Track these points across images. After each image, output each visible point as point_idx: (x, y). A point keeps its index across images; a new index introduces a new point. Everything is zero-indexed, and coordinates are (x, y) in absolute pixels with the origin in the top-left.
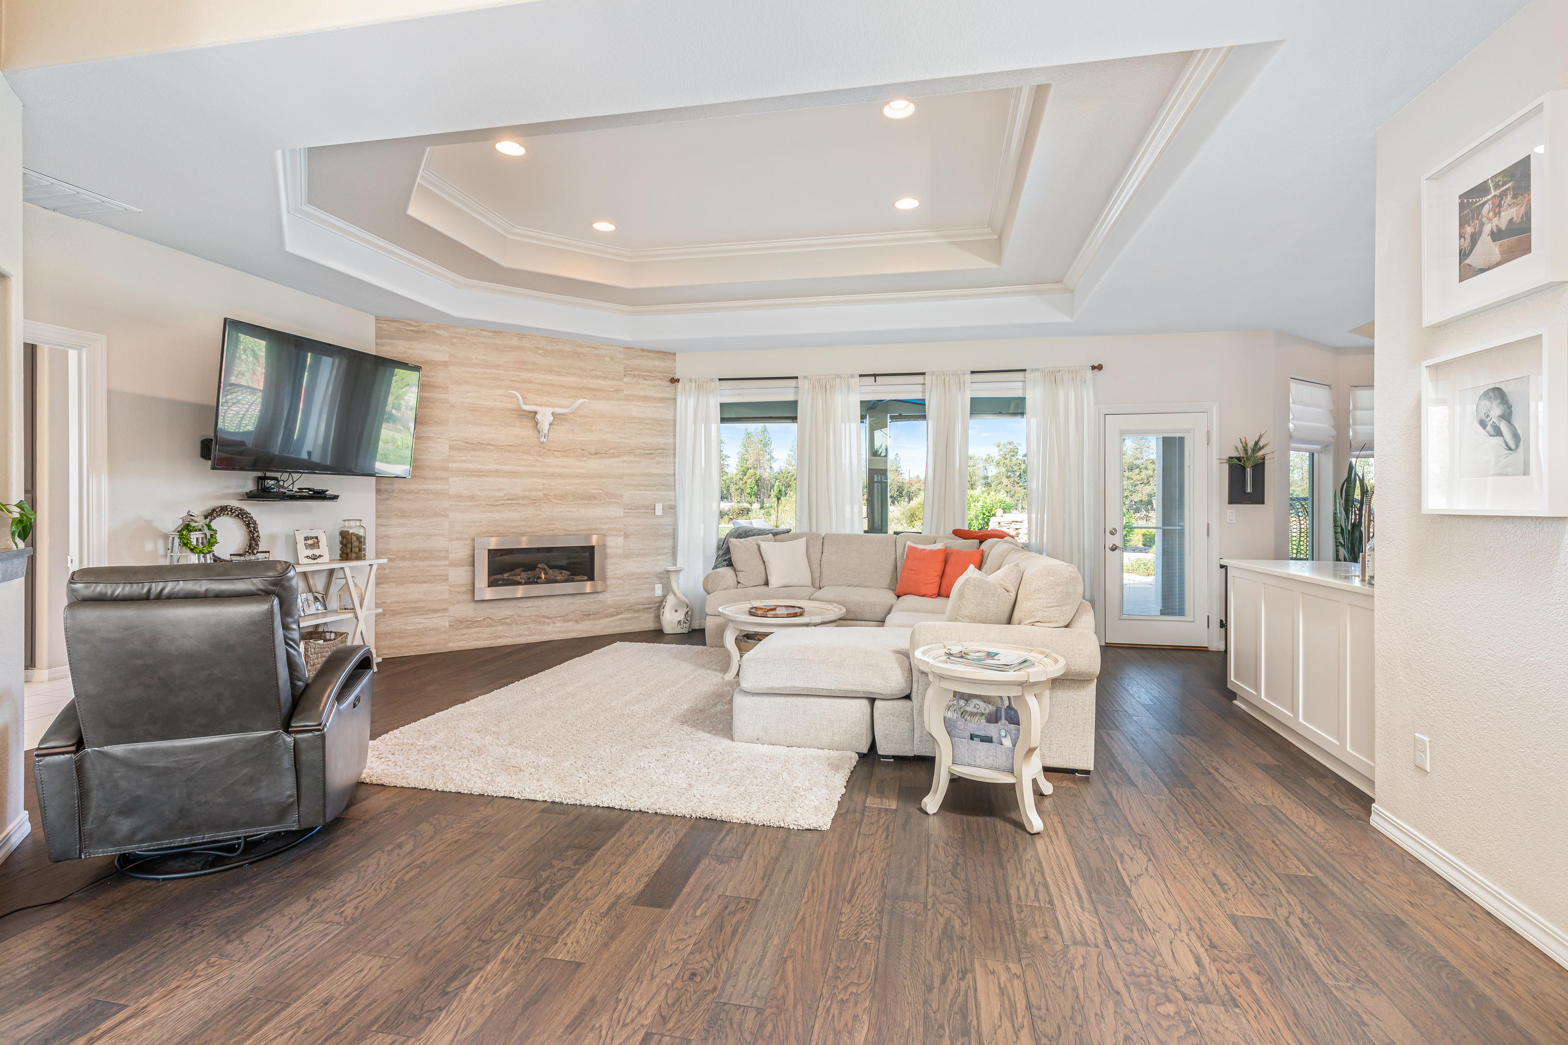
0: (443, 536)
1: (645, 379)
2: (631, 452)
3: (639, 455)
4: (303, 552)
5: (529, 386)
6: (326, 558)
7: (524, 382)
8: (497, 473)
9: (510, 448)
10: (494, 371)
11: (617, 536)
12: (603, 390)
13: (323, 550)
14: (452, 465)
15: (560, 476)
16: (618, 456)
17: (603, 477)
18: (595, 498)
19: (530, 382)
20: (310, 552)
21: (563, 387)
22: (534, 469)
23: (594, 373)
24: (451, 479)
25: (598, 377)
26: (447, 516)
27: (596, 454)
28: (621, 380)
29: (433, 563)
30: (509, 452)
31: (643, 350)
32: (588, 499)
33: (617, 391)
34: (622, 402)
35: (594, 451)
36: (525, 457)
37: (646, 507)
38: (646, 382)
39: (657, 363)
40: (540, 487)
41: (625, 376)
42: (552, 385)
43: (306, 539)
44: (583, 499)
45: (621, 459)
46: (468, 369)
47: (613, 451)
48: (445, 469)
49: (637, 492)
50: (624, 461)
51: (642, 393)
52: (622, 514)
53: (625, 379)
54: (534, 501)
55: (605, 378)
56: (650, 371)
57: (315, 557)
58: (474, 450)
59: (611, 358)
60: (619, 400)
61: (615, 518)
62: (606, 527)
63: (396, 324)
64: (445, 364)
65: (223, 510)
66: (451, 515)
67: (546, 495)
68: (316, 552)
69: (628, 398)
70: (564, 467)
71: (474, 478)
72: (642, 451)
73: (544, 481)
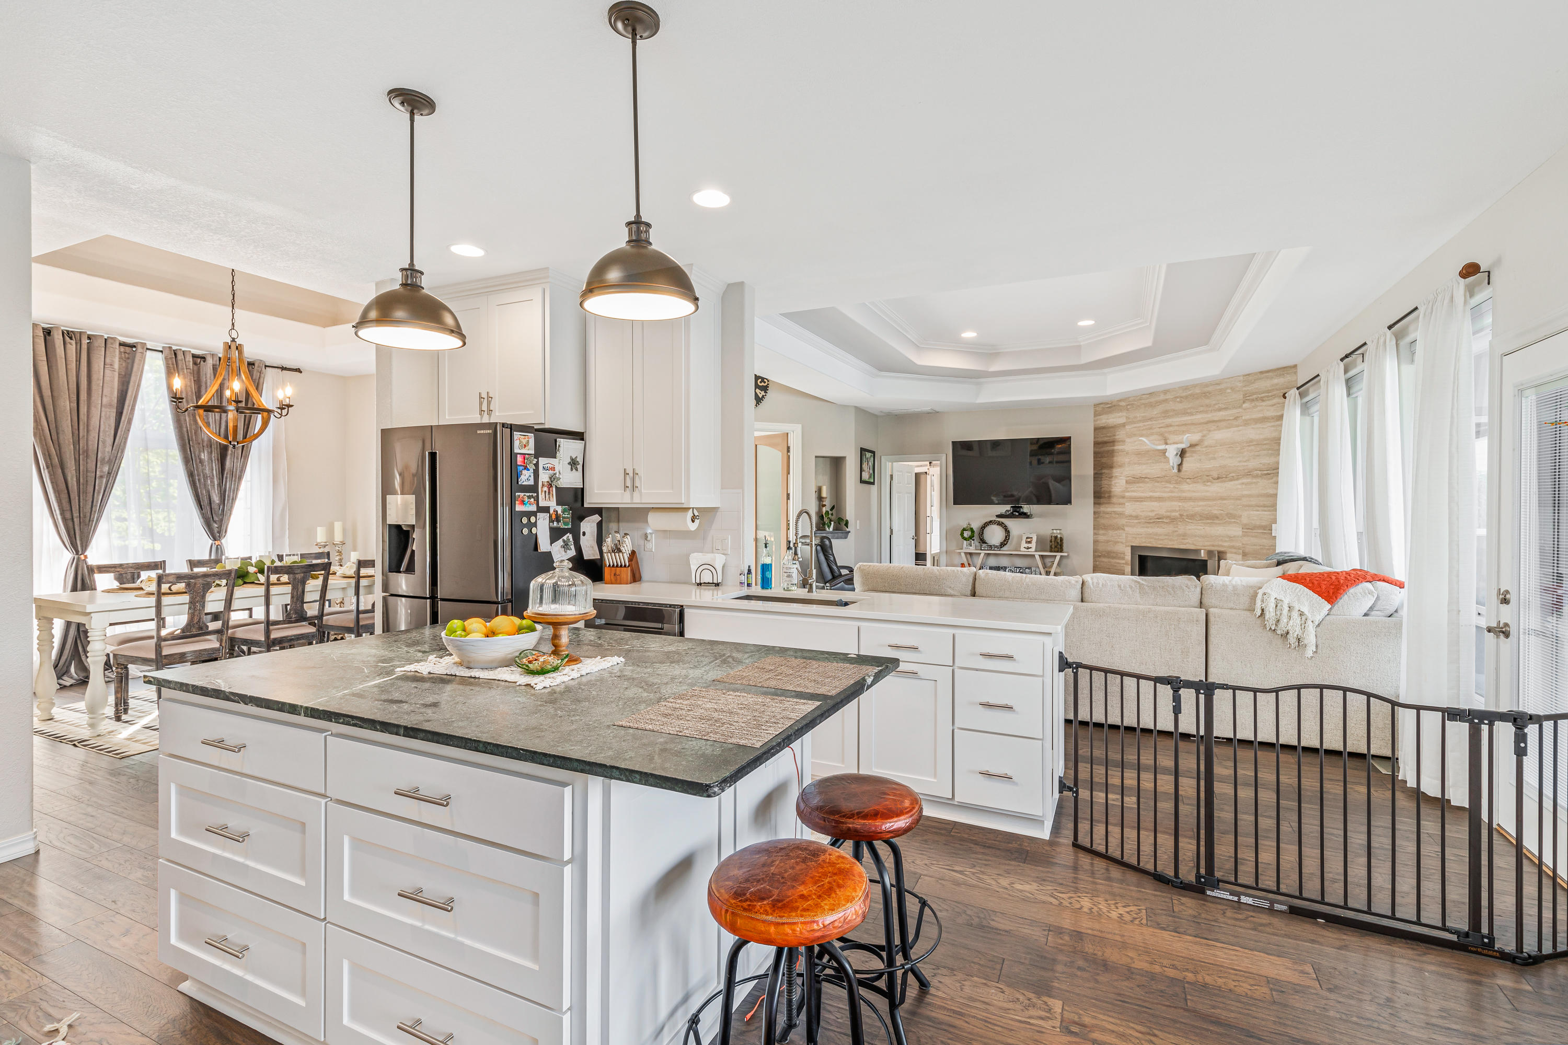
0: (1122, 543)
1: (1263, 401)
2: (1248, 474)
3: (1257, 476)
4: (1024, 545)
5: (1171, 429)
6: (1033, 549)
7: (1168, 426)
8: (1151, 499)
9: (1159, 479)
10: (1150, 423)
11: (1235, 553)
12: (1224, 420)
13: (1033, 545)
14: (1127, 494)
15: (1190, 499)
16: (1237, 479)
17: (1224, 499)
18: (1217, 518)
19: (1171, 426)
20: (1026, 545)
21: (1193, 424)
22: (1173, 494)
23: (1217, 406)
24: (1127, 504)
25: (1220, 410)
26: (1124, 530)
27: (1218, 478)
28: (1240, 407)
29: (1118, 561)
30: (1158, 482)
31: (1261, 373)
32: (1211, 518)
33: (1236, 418)
34: (1240, 428)
35: (1217, 476)
36: (1168, 485)
37: (1264, 528)
38: (1264, 404)
39: (1276, 381)
40: (1177, 509)
41: (1244, 402)
42: (1186, 425)
43: (1027, 538)
44: (1208, 519)
45: (1240, 481)
46: (1135, 425)
47: (1234, 475)
48: (1123, 497)
49: (1255, 512)
50: (1243, 484)
51: (1260, 415)
52: (1240, 533)
53: (1244, 406)
54: (1173, 520)
55: (1226, 409)
56: (1268, 391)
57: (1028, 548)
58: (1138, 483)
59: (1232, 389)
60: (1238, 426)
61: (1234, 537)
62: (1226, 544)
63: (1102, 406)
64: (1124, 425)
65: (991, 522)
66: (1126, 529)
67: (1181, 515)
68: (1029, 545)
69: (1246, 423)
70: (1194, 492)
71: (1138, 503)
72: (1259, 472)
73: (1180, 504)
